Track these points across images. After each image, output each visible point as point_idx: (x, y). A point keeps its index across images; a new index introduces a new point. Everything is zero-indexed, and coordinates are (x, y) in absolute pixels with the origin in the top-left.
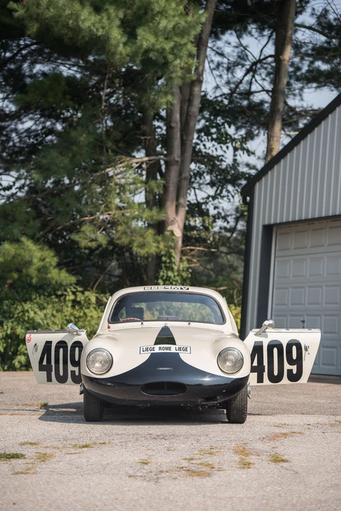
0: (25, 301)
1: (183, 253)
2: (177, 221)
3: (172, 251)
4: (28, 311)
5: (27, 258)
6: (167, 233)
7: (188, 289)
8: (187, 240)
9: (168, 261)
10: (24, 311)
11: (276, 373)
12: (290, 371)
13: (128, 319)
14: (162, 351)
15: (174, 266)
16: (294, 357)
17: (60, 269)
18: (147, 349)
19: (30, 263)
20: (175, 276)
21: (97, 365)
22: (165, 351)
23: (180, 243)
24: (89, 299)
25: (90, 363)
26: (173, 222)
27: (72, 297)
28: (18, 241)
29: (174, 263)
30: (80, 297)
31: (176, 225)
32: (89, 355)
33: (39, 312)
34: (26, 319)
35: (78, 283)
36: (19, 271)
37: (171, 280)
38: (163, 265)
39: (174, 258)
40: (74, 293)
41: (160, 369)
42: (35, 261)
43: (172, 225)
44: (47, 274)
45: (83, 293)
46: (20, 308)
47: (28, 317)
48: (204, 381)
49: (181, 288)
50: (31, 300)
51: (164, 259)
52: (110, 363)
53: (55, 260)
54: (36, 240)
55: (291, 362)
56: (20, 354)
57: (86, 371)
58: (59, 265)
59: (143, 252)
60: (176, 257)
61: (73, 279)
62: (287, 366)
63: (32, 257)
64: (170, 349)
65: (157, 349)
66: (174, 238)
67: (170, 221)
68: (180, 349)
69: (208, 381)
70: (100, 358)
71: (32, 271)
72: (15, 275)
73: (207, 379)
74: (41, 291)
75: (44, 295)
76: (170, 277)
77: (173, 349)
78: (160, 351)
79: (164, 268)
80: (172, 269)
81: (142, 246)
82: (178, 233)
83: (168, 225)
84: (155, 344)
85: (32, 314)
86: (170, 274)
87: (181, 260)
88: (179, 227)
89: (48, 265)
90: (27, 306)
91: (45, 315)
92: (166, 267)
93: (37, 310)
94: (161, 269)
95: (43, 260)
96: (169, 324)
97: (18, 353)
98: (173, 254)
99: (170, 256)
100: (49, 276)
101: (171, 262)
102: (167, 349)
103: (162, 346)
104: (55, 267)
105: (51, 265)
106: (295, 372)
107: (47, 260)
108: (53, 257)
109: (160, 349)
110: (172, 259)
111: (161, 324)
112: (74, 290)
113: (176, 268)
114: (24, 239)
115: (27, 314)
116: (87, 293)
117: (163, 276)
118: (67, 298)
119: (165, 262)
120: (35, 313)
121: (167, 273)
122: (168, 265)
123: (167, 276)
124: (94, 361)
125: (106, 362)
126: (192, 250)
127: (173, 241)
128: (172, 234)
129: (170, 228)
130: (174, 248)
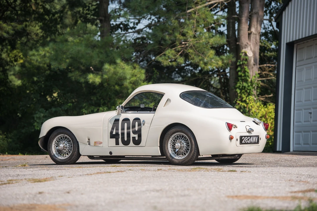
2: (250, 45)
3: (246, 67)
6: (241, 54)
9: (243, 75)
11: (126, 139)
12: (134, 138)
15: (248, 78)
20: (249, 86)
23: (252, 62)
26: (246, 46)
29: (248, 76)
31: (249, 48)
37: (246, 89)
38: (240, 78)
39: (248, 73)
43: (245, 48)
51: (240, 73)
55: (134, 132)
60: (250, 72)
62: (132, 135)
66: (247, 57)
67: (243, 45)
76: (245, 87)
79: (240, 81)
80: (246, 81)
82: (251, 54)
83: (243, 48)
88: (251, 49)
92: (242, 80)
94: (239, 81)
98: (247, 70)
99: (245, 71)
101: (245, 76)
106: (137, 139)
110: (246, 73)
113: (250, 80)
117: (240, 86)
119: (241, 76)
121: (243, 84)
122: (243, 78)
127: (246, 60)
128: (246, 55)
129: (243, 50)
130: (248, 65)
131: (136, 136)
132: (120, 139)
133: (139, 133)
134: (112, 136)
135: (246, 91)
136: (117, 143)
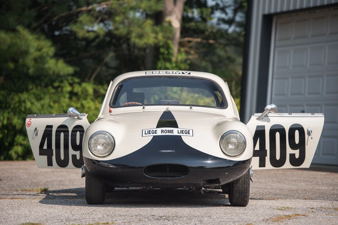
0: (22, 91)
1: (181, 45)
2: (175, 12)
3: (170, 42)
4: (24, 102)
5: (24, 48)
6: (166, 24)
7: (189, 74)
8: (185, 31)
9: (166, 52)
10: (20, 102)
11: (278, 157)
12: (292, 156)
13: (130, 103)
14: (164, 134)
16: (297, 141)
17: (57, 60)
18: (149, 132)
19: (26, 53)
21: (99, 147)
22: (167, 134)
23: (178, 34)
24: (87, 91)
25: (92, 146)
26: (171, 13)
27: (69, 89)
28: (14, 30)
29: (172, 55)
30: (77, 89)
31: (174, 16)
32: (91, 137)
33: (36, 103)
34: (23, 109)
35: (75, 74)
36: (15, 61)
38: (161, 57)
39: (172, 49)
40: (71, 85)
41: (163, 151)
42: (32, 50)
43: (170, 15)
44: (44, 64)
45: (80, 84)
46: (16, 98)
47: (25, 107)
48: (207, 163)
49: (183, 73)
50: (27, 90)
51: (162, 50)
52: (112, 146)
53: (52, 51)
54: (33, 30)
55: (293, 146)
56: (17, 145)
57: (88, 154)
58: (57, 56)
59: (140, 43)
60: (175, 48)
61: (70, 70)
62: (289, 151)
63: (28, 46)
64: (172, 131)
65: (159, 132)
66: (172, 29)
67: (168, 11)
68: (182, 132)
69: (211, 164)
70: (102, 141)
71: (29, 61)
72: (12, 65)
73: (209, 162)
74: (38, 82)
75: (41, 86)
77: (175, 132)
78: (163, 134)
79: (162, 60)
80: (170, 61)
81: (141, 36)
82: (176, 24)
83: (167, 15)
84: (157, 127)
85: (28, 105)
87: (179, 51)
88: (177, 18)
89: (45, 55)
90: (24, 96)
91: (42, 106)
92: (164, 58)
93: (33, 100)
95: (39, 49)
96: (171, 108)
97: (15, 144)
98: (172, 46)
99: (168, 48)
100: (46, 66)
101: (169, 54)
102: (169, 132)
103: (164, 129)
104: (52, 57)
105: (48, 55)
106: (297, 156)
107: (45, 50)
108: (51, 46)
109: (162, 131)
111: (163, 109)
112: (71, 82)
113: (174, 59)
114: (20, 28)
115: (23, 105)
116: (84, 85)
118: (64, 89)
119: (163, 54)
120: (32, 103)
122: (166, 56)
124: (96, 144)
125: (108, 144)
126: (189, 42)
127: (171, 32)
129: (168, 19)
132: (268, 159)
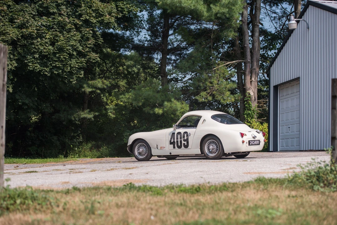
1: (259, 103)
3: (249, 102)
5: (175, 108)
6: (247, 94)
9: (248, 106)
11: (179, 145)
12: (184, 144)
15: (251, 108)
20: (252, 113)
23: (253, 98)
28: (170, 101)
29: (251, 107)
51: (246, 105)
55: (184, 140)
60: (252, 104)
62: (183, 142)
63: (177, 107)
66: (250, 96)
67: (248, 88)
76: (249, 113)
80: (250, 110)
82: (252, 94)
83: (248, 90)
86: (249, 112)
88: (252, 91)
92: (248, 109)
94: (246, 110)
95: (183, 108)
101: (249, 107)
105: (186, 110)
107: (185, 108)
110: (250, 105)
113: (252, 109)
117: (246, 113)
119: (247, 107)
123: (248, 113)
126: (263, 101)
127: (250, 97)
128: (249, 94)
130: (251, 100)
131: (186, 143)
132: (176, 145)
133: (187, 140)
134: (171, 143)
135: (250, 116)
136: (174, 147)
